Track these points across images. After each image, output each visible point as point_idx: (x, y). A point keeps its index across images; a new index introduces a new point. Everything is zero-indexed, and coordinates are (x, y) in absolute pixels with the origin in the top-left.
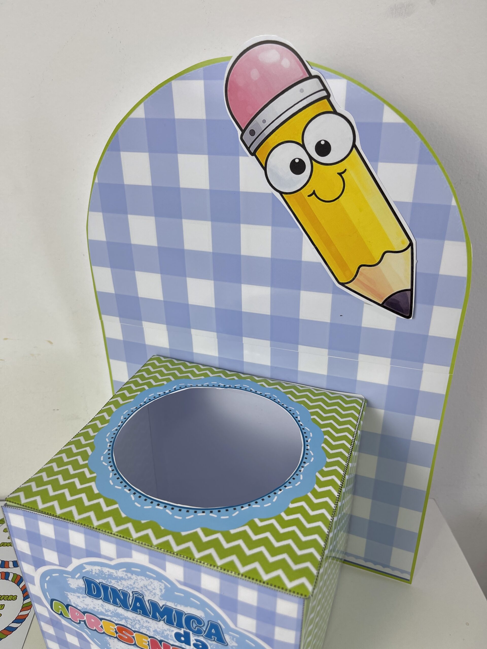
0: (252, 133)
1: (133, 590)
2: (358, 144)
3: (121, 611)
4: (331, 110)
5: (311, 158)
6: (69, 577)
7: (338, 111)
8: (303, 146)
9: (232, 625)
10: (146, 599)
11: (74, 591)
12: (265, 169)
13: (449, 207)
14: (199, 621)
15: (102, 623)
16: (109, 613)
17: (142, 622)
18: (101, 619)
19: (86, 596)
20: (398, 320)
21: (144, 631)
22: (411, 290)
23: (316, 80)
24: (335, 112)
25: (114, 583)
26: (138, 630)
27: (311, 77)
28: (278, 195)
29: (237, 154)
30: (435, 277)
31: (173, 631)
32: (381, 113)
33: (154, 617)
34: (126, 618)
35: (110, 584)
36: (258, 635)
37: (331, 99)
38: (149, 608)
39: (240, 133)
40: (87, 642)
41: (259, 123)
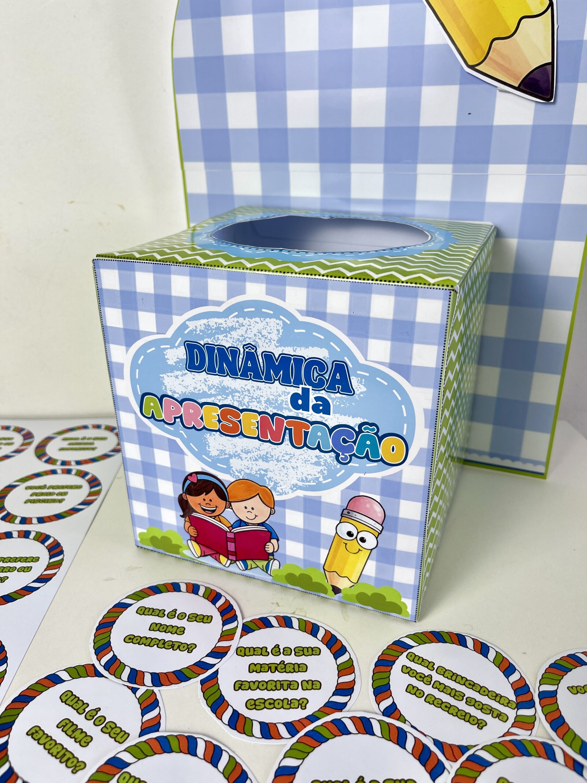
1: (244, 343)
9: (361, 360)
10: (259, 352)
14: (321, 366)
15: (203, 411)
18: (202, 405)
19: (186, 371)
20: (536, 104)
22: (552, 63)
25: (222, 340)
26: (246, 406)
30: (579, 44)
33: (269, 379)
35: (217, 342)
36: (392, 366)
38: (262, 366)
40: (182, 452)
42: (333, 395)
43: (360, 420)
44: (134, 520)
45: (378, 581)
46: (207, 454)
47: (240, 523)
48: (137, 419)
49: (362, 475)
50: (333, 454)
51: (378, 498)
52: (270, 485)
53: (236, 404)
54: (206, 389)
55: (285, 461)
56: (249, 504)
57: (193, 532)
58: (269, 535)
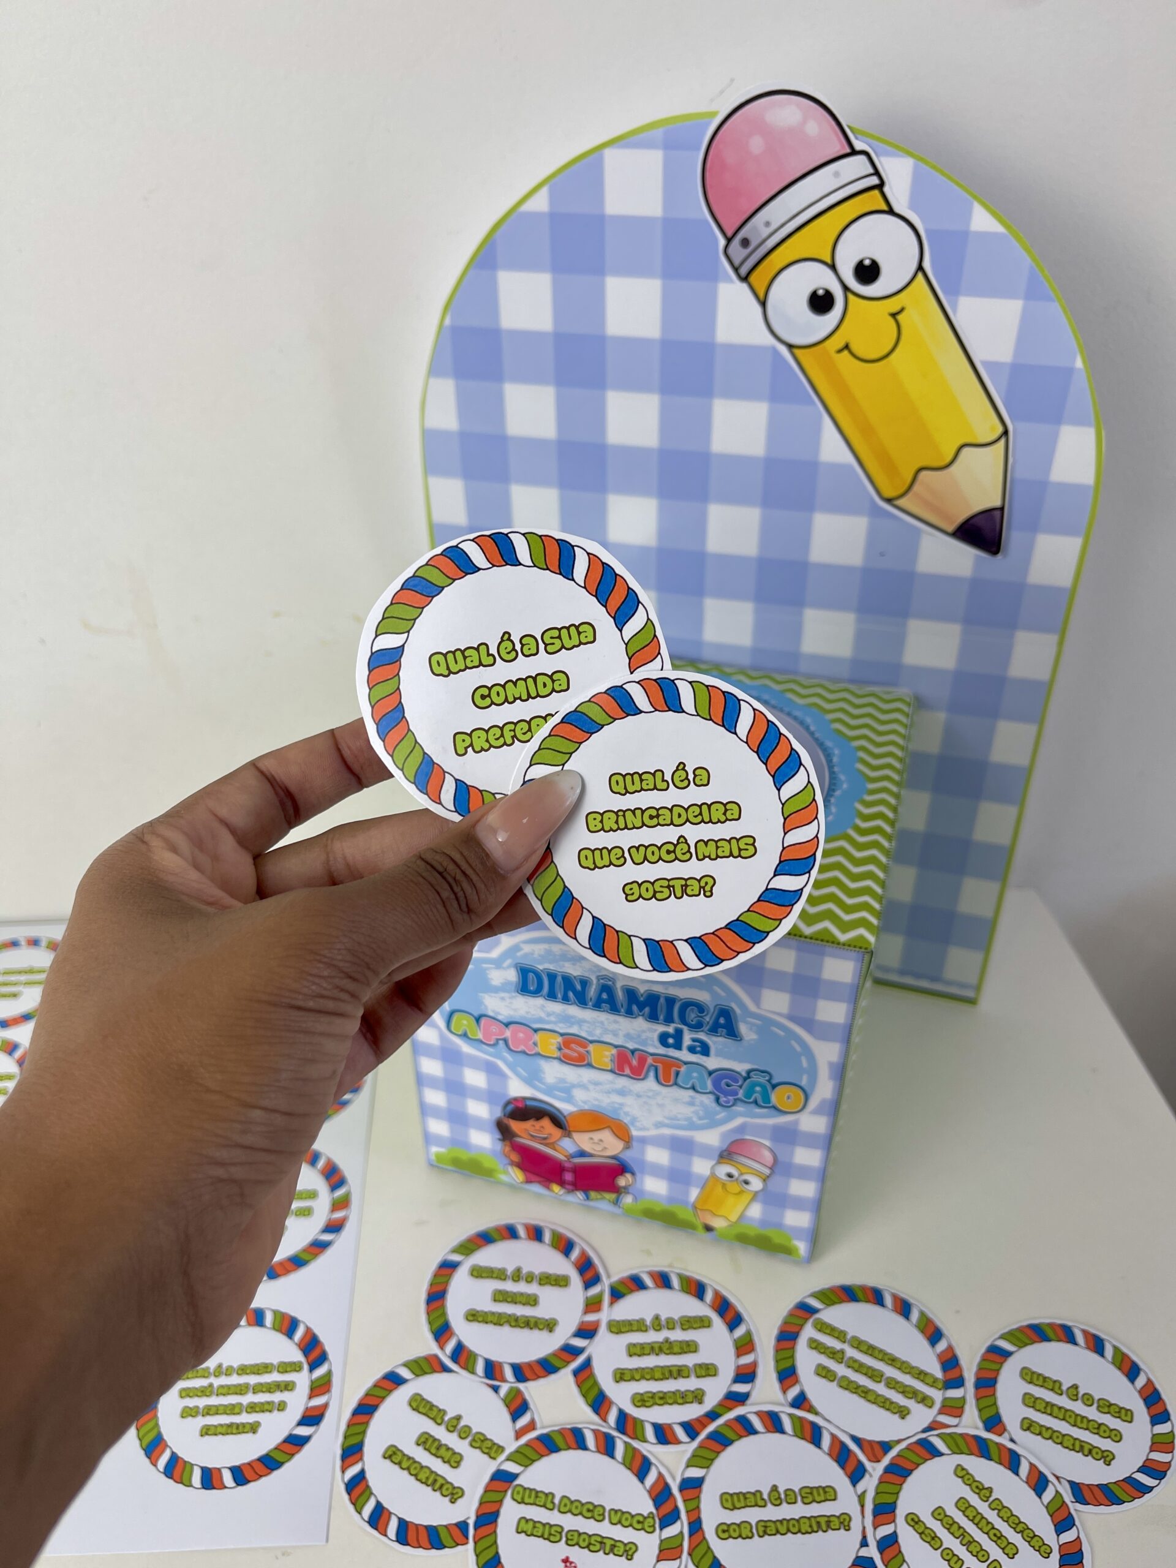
0: (745, 243)
1: (598, 975)
2: (927, 265)
3: (574, 1011)
4: (885, 208)
5: (846, 289)
6: (491, 968)
7: (897, 209)
8: (833, 267)
9: (752, 1007)
10: (619, 985)
11: (496, 990)
12: (763, 304)
13: (1070, 371)
14: (700, 1008)
15: (537, 1037)
16: (552, 1019)
17: (606, 1023)
18: (536, 1031)
20: (977, 557)
21: (608, 1038)
22: (1002, 509)
23: (862, 158)
24: (891, 211)
25: (568, 968)
26: (598, 1038)
27: (854, 152)
28: (783, 350)
29: (713, 277)
30: (1042, 486)
31: (656, 1030)
32: (967, 216)
33: (629, 1013)
34: (580, 1022)
35: (561, 969)
36: (791, 1018)
37: (886, 189)
38: (622, 999)
39: (722, 242)
40: (503, 1076)
41: (758, 228)
42: (715, 1039)
43: (747, 1066)
44: (428, 1139)
45: (764, 1223)
46: (541, 1080)
47: (582, 1154)
48: (442, 1037)
49: (748, 1120)
50: (712, 1097)
51: (767, 1143)
52: (626, 1120)
53: (584, 1034)
54: (543, 1015)
55: (649, 1097)
56: (597, 1136)
57: (515, 1157)
58: (622, 1168)
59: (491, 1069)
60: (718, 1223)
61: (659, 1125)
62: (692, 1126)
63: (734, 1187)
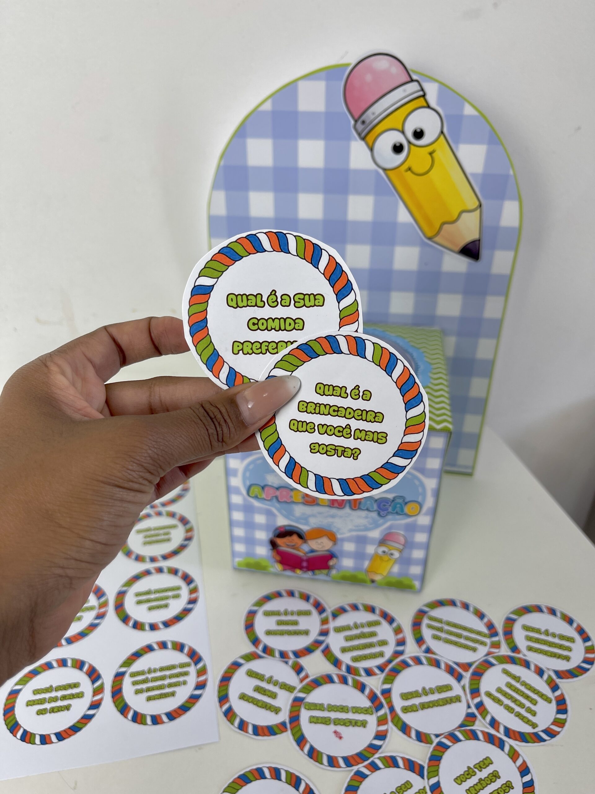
0: (363, 122)
2: (445, 130)
4: (426, 105)
5: (409, 142)
7: (431, 106)
8: (403, 132)
12: (372, 150)
13: (507, 176)
15: (292, 493)
18: (292, 490)
20: (469, 262)
22: (479, 240)
23: (416, 83)
24: (428, 107)
27: (412, 80)
28: (381, 171)
29: (348, 138)
30: (496, 229)
32: (462, 108)
37: (426, 97)
39: (352, 122)
40: (275, 516)
41: (369, 115)
43: (394, 495)
44: (234, 554)
45: (400, 574)
46: (293, 516)
47: (312, 551)
48: (245, 499)
49: (394, 522)
50: (376, 513)
52: (334, 530)
55: (346, 517)
56: (319, 541)
57: (278, 558)
58: (331, 556)
59: (269, 513)
60: (378, 578)
61: (351, 530)
62: (367, 529)
63: (386, 558)
